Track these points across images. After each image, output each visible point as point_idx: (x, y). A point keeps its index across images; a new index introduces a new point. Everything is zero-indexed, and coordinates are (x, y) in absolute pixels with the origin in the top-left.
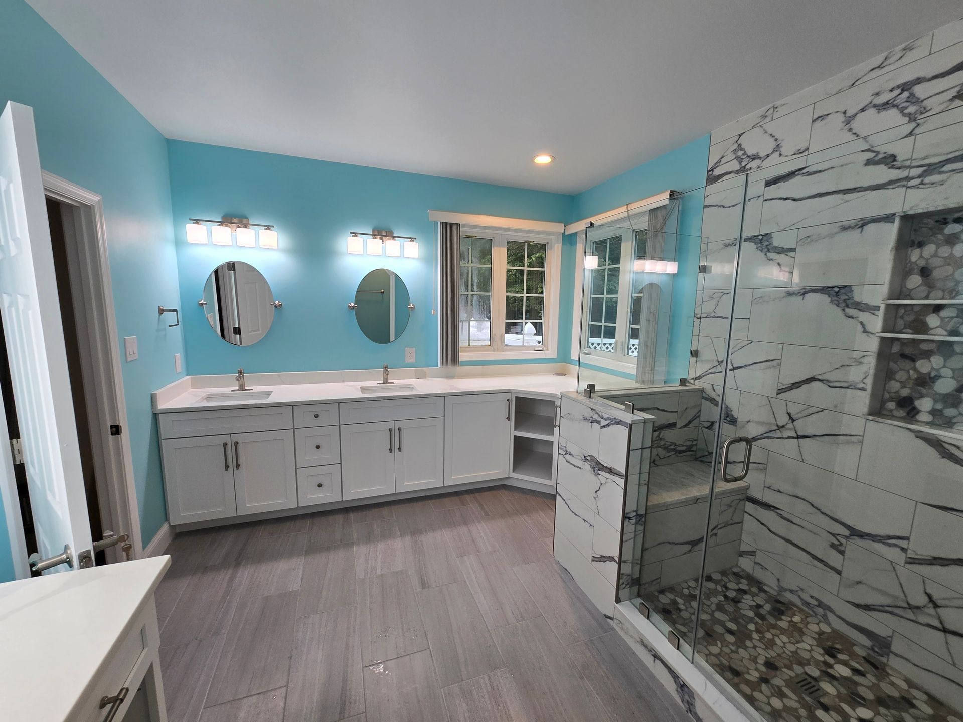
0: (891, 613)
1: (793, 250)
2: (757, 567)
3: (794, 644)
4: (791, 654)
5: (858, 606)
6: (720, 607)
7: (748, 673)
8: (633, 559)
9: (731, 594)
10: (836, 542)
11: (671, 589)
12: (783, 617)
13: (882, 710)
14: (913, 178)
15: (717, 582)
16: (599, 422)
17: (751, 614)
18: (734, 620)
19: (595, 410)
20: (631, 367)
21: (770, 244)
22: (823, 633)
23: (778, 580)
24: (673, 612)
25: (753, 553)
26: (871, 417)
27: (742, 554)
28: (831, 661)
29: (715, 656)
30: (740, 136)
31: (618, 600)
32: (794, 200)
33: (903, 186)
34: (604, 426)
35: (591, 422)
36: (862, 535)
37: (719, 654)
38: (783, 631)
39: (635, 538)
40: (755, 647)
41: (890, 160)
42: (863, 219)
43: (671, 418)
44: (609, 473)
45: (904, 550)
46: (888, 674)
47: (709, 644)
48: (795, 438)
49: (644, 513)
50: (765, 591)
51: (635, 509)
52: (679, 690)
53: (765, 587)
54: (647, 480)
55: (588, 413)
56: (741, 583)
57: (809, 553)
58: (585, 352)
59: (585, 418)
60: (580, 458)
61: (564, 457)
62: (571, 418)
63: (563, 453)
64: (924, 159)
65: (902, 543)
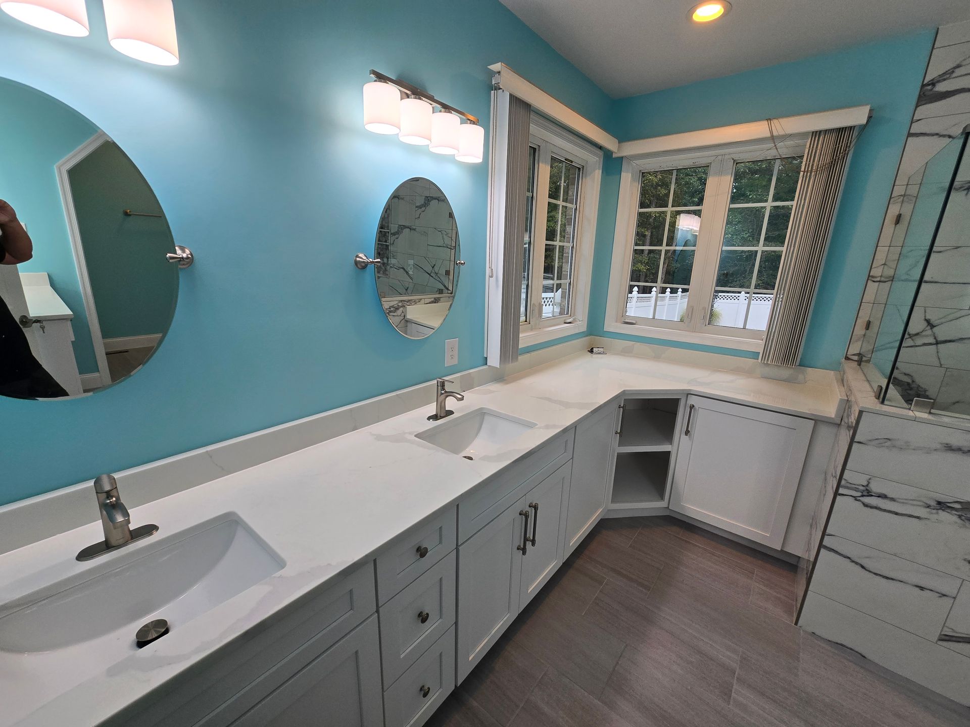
58: (626, 321)
59: (949, 448)
60: (921, 503)
61: (856, 500)
62: (894, 446)
63: (859, 494)
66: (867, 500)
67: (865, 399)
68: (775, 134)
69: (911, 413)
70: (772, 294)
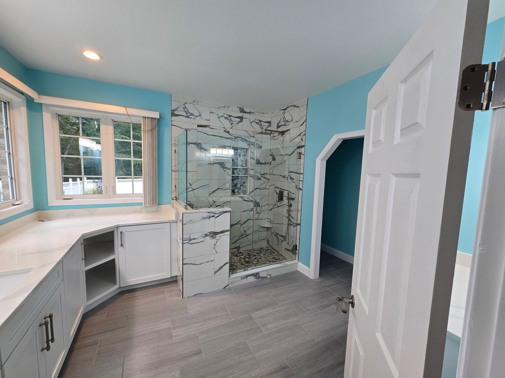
0: (240, 239)
1: (209, 150)
14: (233, 139)
19: (211, 212)
21: (201, 147)
26: (232, 196)
30: (185, 103)
32: (208, 135)
41: (228, 132)
45: (240, 224)
58: (65, 198)
59: (204, 218)
60: (202, 237)
61: (188, 243)
62: (193, 222)
63: (188, 241)
64: (234, 135)
65: (240, 222)
66: (191, 242)
67: (182, 210)
68: (129, 114)
69: (194, 211)
70: (142, 178)
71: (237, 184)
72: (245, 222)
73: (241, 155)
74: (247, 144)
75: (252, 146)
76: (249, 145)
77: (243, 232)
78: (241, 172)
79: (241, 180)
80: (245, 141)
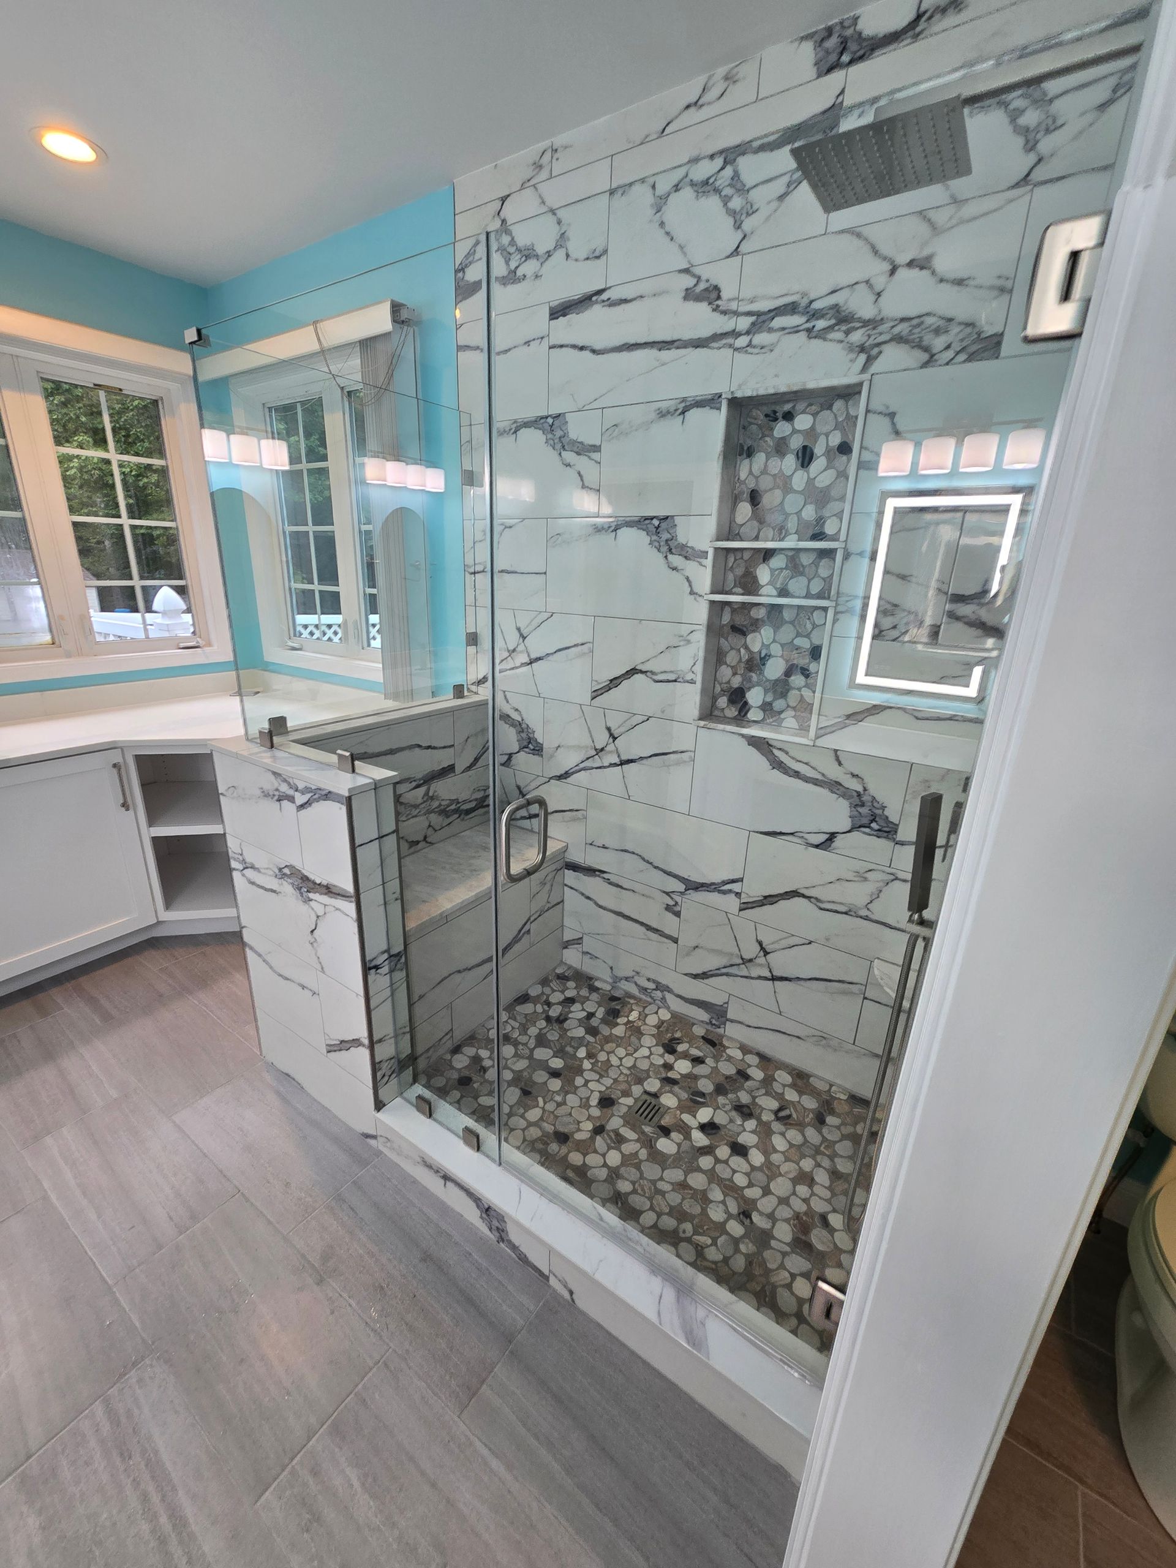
0: (727, 974)
1: (596, 449)
2: (587, 958)
3: (631, 1055)
4: (628, 1072)
5: (696, 976)
6: (542, 1041)
7: (579, 1130)
8: (395, 1030)
9: (555, 1012)
10: (671, 903)
11: (471, 1039)
12: (619, 1020)
13: (721, 1100)
14: (739, 335)
15: (535, 1000)
16: (291, 799)
17: (580, 1032)
18: (560, 1053)
19: (280, 775)
20: (373, 669)
21: (565, 435)
22: (663, 1022)
23: (611, 968)
24: (474, 1079)
25: (578, 941)
26: (702, 723)
27: (566, 945)
28: (670, 1058)
29: (535, 1124)
30: (504, 200)
31: (379, 1105)
33: (730, 346)
34: (302, 807)
35: (279, 800)
36: (699, 887)
37: (541, 1119)
38: (619, 1041)
39: (392, 994)
40: (587, 1082)
41: (711, 295)
42: (684, 400)
43: (443, 759)
44: (326, 894)
45: (738, 895)
46: (725, 1048)
47: (527, 1108)
48: (618, 765)
49: (401, 948)
50: (596, 990)
51: (385, 947)
52: (484, 1216)
53: (597, 984)
54: (398, 891)
55: (270, 783)
56: (568, 989)
57: (642, 924)
61: (243, 875)
63: (240, 866)
64: (752, 301)
65: (736, 887)
68: (325, 346)
71: (764, 660)
72: (769, 900)
73: (819, 449)
74: (851, 348)
75: (893, 357)
76: (862, 349)
77: (750, 950)
78: (803, 580)
79: (798, 635)
80: (830, 328)
